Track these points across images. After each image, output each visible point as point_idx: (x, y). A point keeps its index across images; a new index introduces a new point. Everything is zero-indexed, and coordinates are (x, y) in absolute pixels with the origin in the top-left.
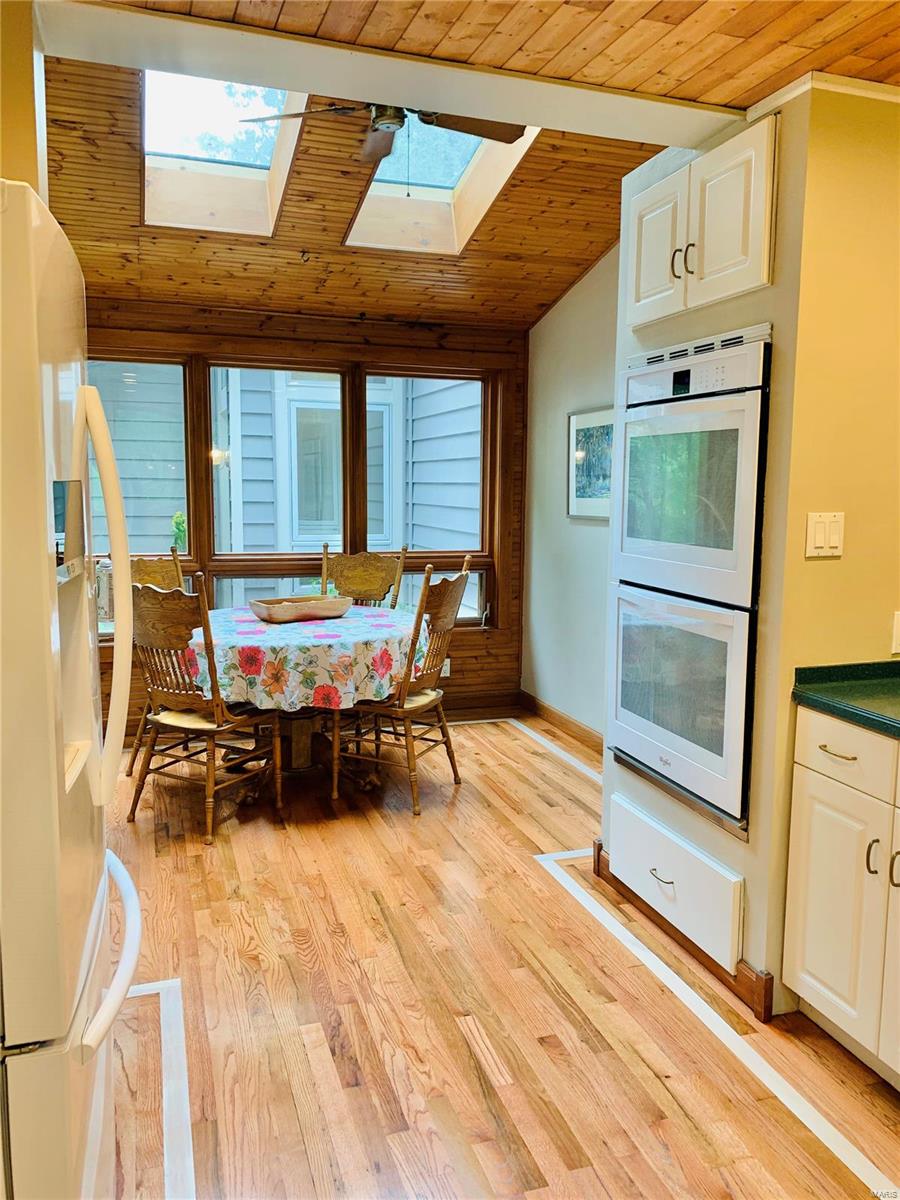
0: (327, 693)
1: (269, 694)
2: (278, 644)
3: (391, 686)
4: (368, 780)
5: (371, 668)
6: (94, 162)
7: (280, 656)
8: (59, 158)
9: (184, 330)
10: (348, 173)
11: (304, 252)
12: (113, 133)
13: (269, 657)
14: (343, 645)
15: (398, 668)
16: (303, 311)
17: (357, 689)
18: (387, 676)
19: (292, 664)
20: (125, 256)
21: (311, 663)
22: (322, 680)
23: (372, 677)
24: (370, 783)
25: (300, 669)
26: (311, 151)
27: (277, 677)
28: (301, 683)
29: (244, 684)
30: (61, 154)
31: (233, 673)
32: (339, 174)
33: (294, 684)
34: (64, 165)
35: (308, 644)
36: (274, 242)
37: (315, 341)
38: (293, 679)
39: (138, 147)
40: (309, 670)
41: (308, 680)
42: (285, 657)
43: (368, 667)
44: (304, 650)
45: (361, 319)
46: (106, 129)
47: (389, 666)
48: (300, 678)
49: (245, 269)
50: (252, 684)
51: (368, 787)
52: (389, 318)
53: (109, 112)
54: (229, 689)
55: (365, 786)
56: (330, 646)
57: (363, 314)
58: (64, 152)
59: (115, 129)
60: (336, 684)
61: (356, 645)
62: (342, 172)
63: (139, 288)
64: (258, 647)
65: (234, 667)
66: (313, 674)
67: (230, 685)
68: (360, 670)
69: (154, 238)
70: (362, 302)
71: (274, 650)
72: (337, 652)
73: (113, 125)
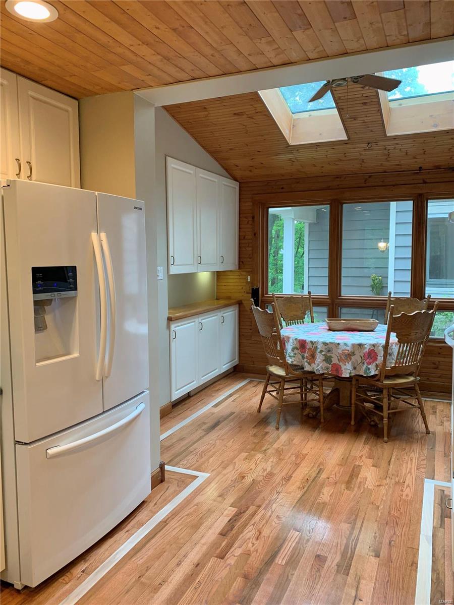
0: (337, 368)
1: (309, 364)
2: (314, 340)
3: (377, 370)
4: (373, 419)
5: (363, 358)
6: (257, 125)
7: (315, 345)
8: (244, 127)
9: (328, 188)
10: (366, 103)
11: (369, 143)
12: (257, 113)
13: (309, 346)
14: (346, 344)
15: (380, 359)
16: (387, 171)
17: (355, 368)
18: (374, 364)
19: (319, 351)
20: (290, 160)
21: (329, 351)
22: (335, 360)
23: (363, 363)
24: (373, 421)
25: (323, 353)
26: (342, 98)
27: (313, 356)
28: (324, 360)
29: (300, 357)
30: (244, 125)
31: (296, 351)
32: (362, 105)
33: (319, 360)
34: (248, 129)
35: (328, 342)
36: (350, 142)
37: (394, 186)
38: (319, 358)
39: (269, 115)
40: (329, 355)
41: (328, 359)
42: (317, 346)
43: (361, 358)
44: (325, 344)
45: (420, 170)
46: (254, 112)
47: (376, 359)
48: (322, 358)
49: (346, 156)
50: (303, 358)
51: (372, 423)
52: (438, 167)
53: (251, 105)
54: (293, 358)
56: (339, 344)
57: (421, 168)
58: (245, 124)
59: (257, 111)
60: (341, 364)
61: (353, 345)
62: (363, 103)
63: (304, 172)
64: (306, 340)
65: (297, 349)
66: (331, 357)
67: (294, 357)
68: (357, 358)
69: (298, 150)
70: (416, 162)
71: (311, 342)
72: (342, 347)
73: (256, 110)
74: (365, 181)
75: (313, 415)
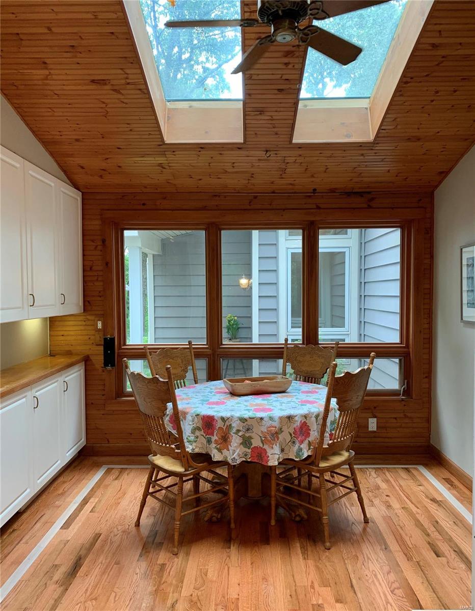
0: (260, 453)
1: (220, 450)
2: (226, 414)
3: (309, 449)
4: (297, 513)
5: (293, 435)
6: (124, 105)
7: (227, 423)
8: (104, 105)
9: (204, 208)
10: (282, 90)
11: (267, 151)
12: (128, 84)
13: (219, 424)
14: (271, 418)
15: (314, 435)
16: (276, 191)
17: (282, 450)
18: (306, 442)
19: (234, 430)
20: (160, 165)
21: (248, 430)
22: (256, 442)
23: (294, 442)
24: (299, 515)
25: (240, 434)
26: (254, 77)
27: (225, 439)
28: (241, 444)
29: (205, 441)
30: (104, 103)
31: (198, 433)
32: (276, 92)
33: (236, 444)
34: (108, 110)
35: (246, 416)
36: (246, 146)
37: (284, 210)
38: (235, 441)
39: (146, 91)
40: (247, 435)
41: (246, 442)
42: (230, 425)
43: (291, 435)
44: (243, 420)
45: (314, 193)
46: (123, 81)
47: (308, 435)
48: (239, 440)
49: (233, 167)
50: (209, 441)
51: (298, 519)
52: (333, 191)
53: (122, 69)
54: (194, 444)
55: (295, 517)
56: (262, 419)
57: (315, 190)
58: (106, 101)
59: (128, 81)
60: (266, 447)
61: (281, 418)
62: (278, 90)
63: (175, 185)
64: (213, 416)
65: (198, 429)
66: (250, 438)
67: (195, 442)
68: (285, 436)
69: (174, 152)
70: (312, 182)
71: (223, 419)
72: (268, 423)
73: (127, 78)
74: (250, 203)
75: (217, 518)
